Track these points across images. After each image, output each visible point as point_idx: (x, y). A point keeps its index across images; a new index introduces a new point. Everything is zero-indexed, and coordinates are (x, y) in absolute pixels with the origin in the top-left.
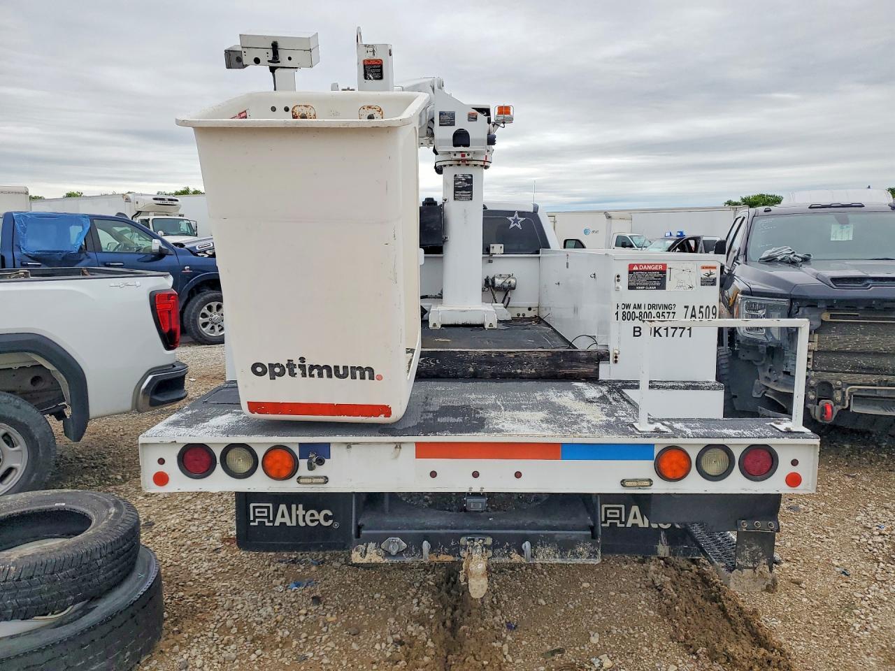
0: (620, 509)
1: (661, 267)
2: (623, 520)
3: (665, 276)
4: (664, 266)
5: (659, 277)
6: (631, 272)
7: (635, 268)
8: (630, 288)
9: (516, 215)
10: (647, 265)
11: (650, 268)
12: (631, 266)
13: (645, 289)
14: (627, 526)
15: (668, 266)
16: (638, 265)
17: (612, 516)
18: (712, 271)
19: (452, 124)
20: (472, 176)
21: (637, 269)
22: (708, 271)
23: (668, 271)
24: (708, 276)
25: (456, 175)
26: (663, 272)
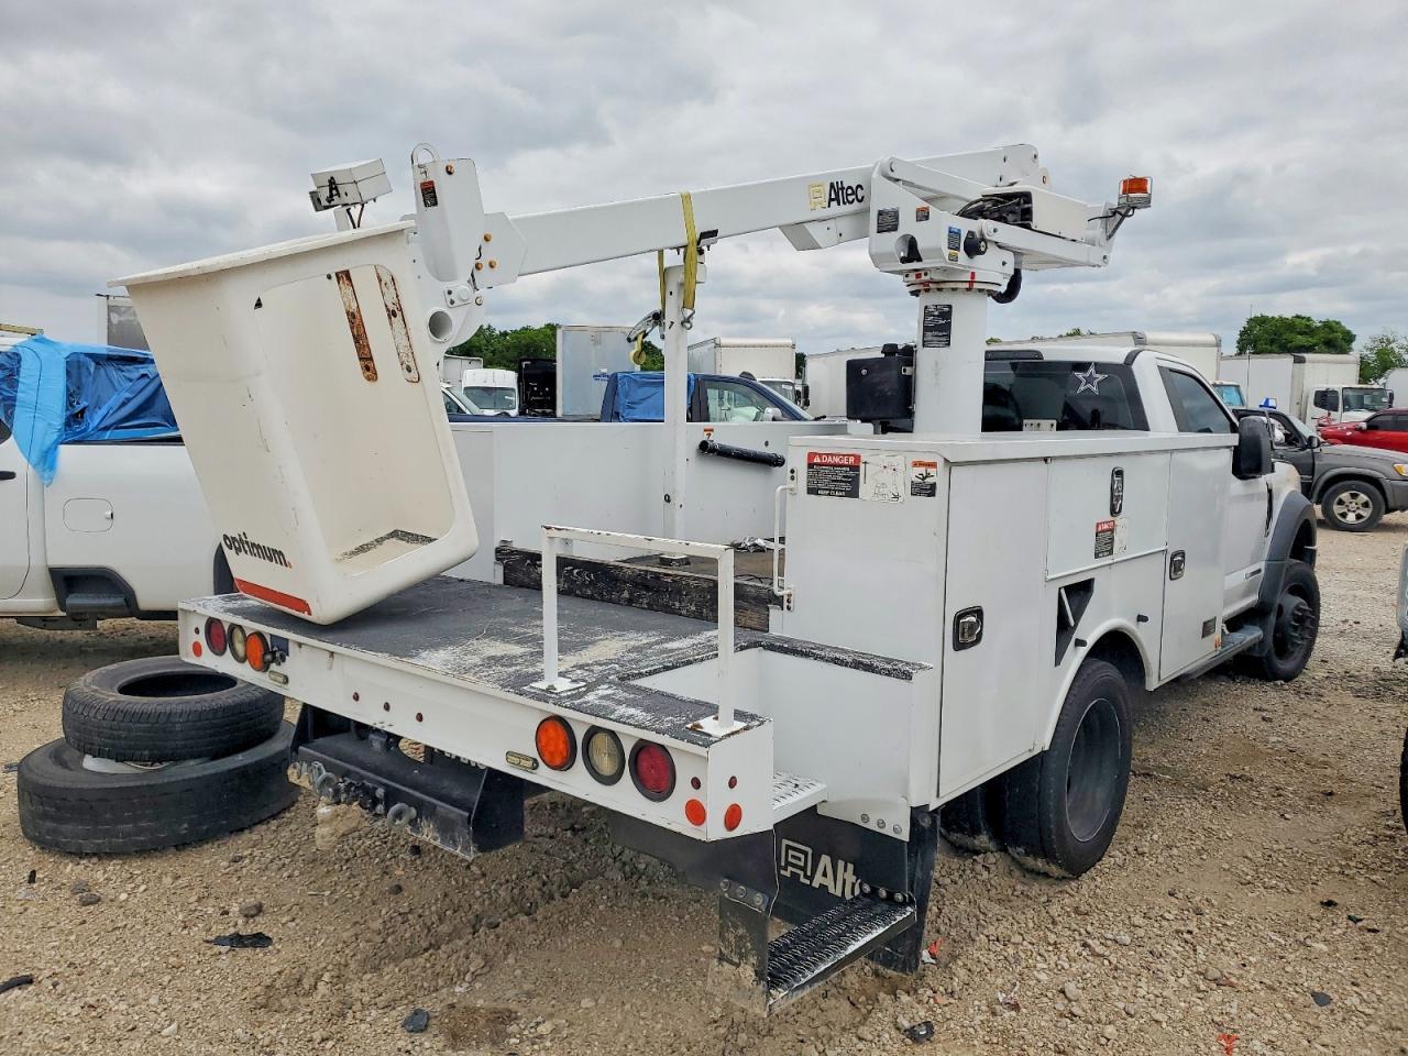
0: (806, 854)
1: (852, 460)
2: (809, 874)
3: (858, 475)
4: (857, 458)
5: (849, 477)
6: (810, 466)
7: (817, 460)
8: (812, 491)
9: (1092, 370)
10: (832, 455)
11: (837, 460)
12: (811, 456)
13: (829, 495)
14: (813, 885)
15: (863, 459)
16: (820, 455)
17: (794, 861)
18: (932, 471)
19: (895, 228)
20: (950, 307)
21: (819, 461)
22: (922, 470)
23: (862, 466)
24: (924, 478)
25: (926, 307)
26: (855, 468)
